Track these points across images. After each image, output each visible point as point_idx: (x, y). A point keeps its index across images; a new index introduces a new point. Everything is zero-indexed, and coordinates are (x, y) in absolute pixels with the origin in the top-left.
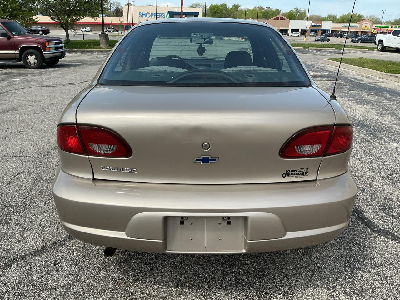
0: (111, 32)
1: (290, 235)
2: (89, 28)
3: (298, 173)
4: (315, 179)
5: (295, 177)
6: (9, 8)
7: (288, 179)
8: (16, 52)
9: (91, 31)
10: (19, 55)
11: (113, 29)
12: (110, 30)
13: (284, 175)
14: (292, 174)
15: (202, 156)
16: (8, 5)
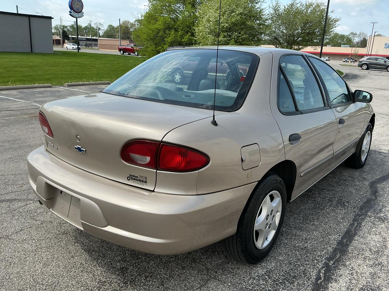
0: (348, 62)
1: (110, 229)
2: (327, 57)
3: (139, 180)
4: (153, 190)
5: (137, 183)
6: (240, 39)
7: (131, 183)
8: (225, 75)
9: (329, 60)
10: (225, 77)
11: (352, 59)
12: (348, 60)
13: (129, 179)
14: (134, 179)
15: (77, 146)
16: (239, 36)
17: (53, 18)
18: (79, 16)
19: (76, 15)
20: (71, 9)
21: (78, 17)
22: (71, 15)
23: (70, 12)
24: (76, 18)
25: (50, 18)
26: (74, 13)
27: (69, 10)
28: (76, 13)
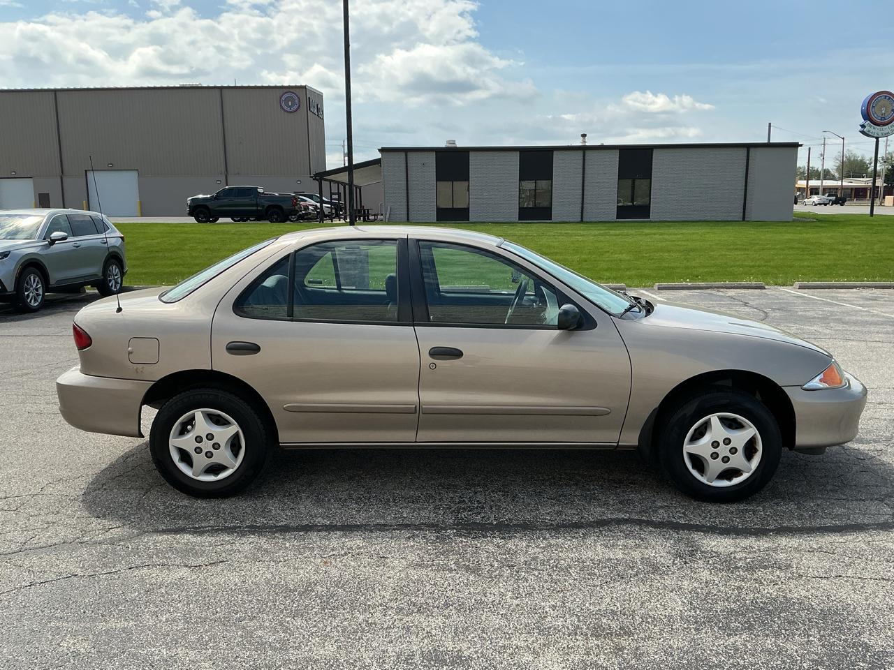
17: (801, 145)
18: (886, 131)
19: (877, 130)
20: (865, 120)
21: (880, 135)
22: (862, 132)
23: (863, 126)
24: (877, 138)
25: (796, 145)
26: (871, 126)
27: (862, 121)
28: (878, 127)
